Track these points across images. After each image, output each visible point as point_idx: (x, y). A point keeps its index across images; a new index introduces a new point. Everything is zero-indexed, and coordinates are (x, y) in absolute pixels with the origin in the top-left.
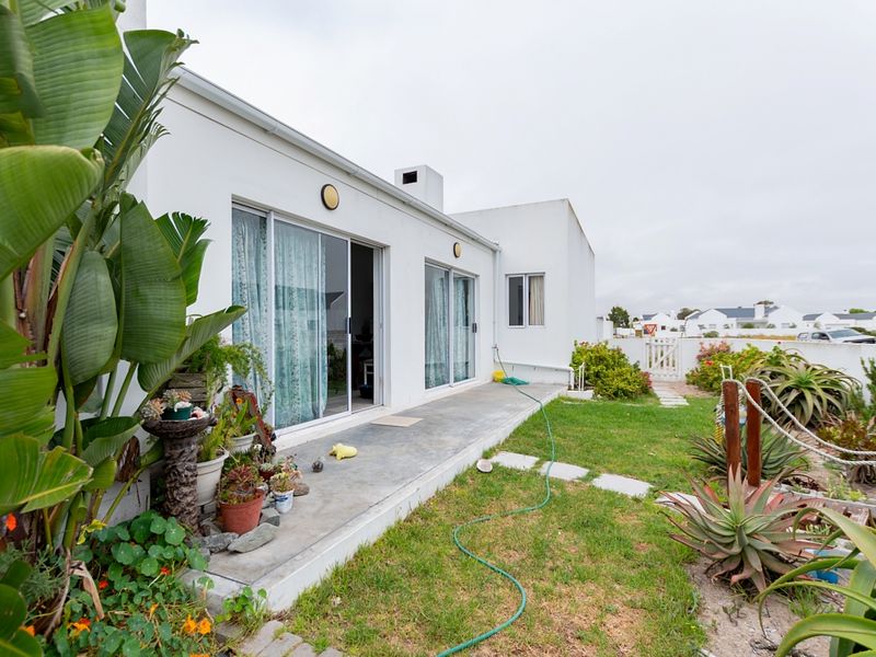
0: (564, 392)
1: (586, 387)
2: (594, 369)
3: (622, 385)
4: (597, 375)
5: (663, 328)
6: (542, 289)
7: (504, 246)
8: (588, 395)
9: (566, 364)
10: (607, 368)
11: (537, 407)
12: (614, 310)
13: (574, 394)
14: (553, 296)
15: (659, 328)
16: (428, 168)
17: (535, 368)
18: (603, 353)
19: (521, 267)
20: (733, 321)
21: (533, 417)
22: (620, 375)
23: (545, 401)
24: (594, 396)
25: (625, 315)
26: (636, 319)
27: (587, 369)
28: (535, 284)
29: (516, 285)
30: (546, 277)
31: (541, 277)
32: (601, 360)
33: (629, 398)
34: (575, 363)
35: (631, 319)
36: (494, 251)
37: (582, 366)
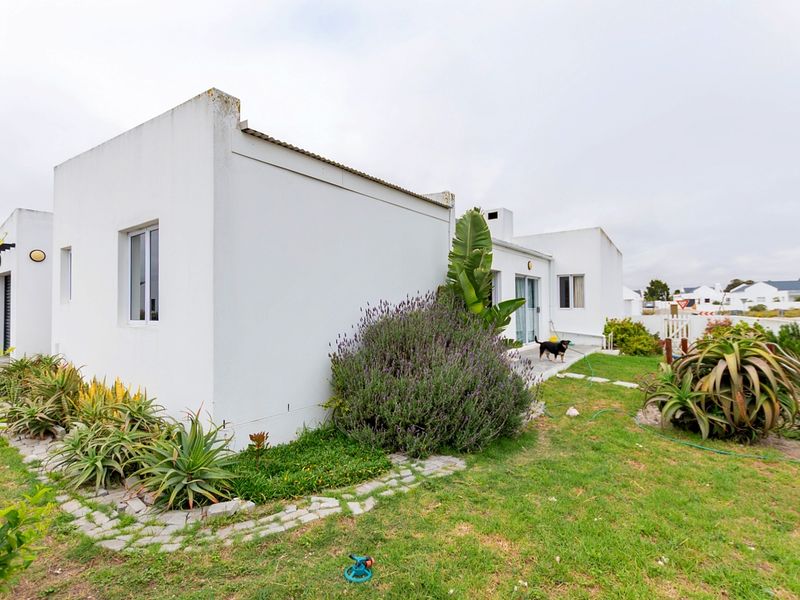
0: (599, 350)
1: (614, 348)
2: (620, 336)
3: (639, 347)
4: (622, 340)
5: (707, 301)
6: (582, 286)
7: (556, 257)
8: (616, 352)
9: (600, 333)
10: (630, 335)
11: (582, 357)
12: (652, 283)
13: (605, 352)
14: (591, 290)
15: (703, 301)
16: (505, 210)
17: (578, 335)
18: (628, 326)
19: (568, 270)
20: (785, 294)
21: (580, 361)
22: (638, 340)
23: (587, 354)
24: (621, 353)
25: (665, 288)
26: (678, 292)
27: (615, 336)
28: (578, 281)
29: (564, 282)
30: (586, 277)
31: (582, 277)
32: (625, 330)
33: (645, 355)
34: (606, 332)
35: (671, 292)
36: (549, 261)
37: (611, 334)
